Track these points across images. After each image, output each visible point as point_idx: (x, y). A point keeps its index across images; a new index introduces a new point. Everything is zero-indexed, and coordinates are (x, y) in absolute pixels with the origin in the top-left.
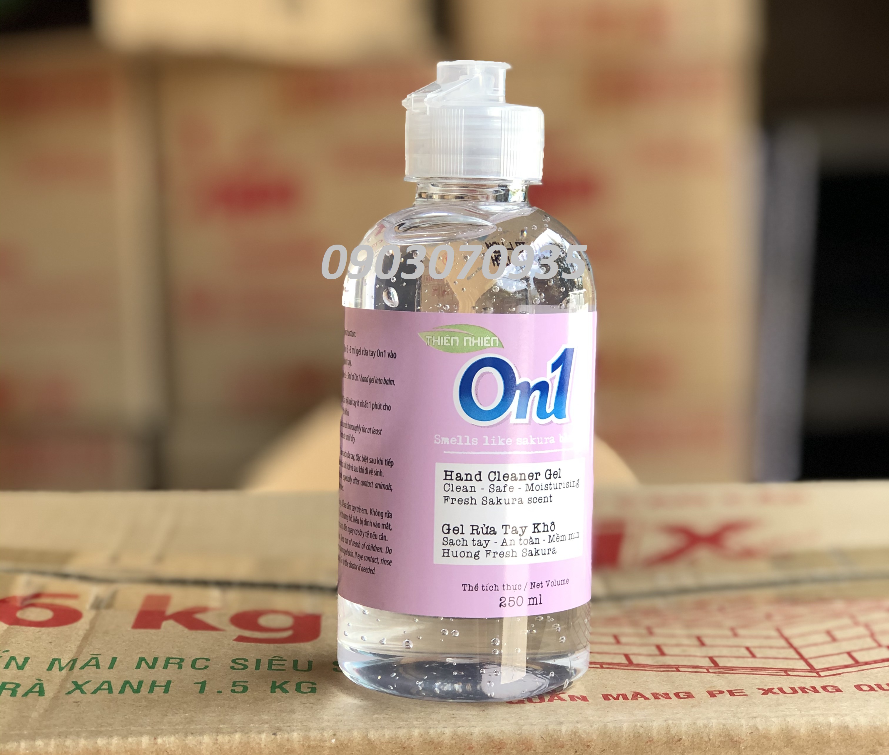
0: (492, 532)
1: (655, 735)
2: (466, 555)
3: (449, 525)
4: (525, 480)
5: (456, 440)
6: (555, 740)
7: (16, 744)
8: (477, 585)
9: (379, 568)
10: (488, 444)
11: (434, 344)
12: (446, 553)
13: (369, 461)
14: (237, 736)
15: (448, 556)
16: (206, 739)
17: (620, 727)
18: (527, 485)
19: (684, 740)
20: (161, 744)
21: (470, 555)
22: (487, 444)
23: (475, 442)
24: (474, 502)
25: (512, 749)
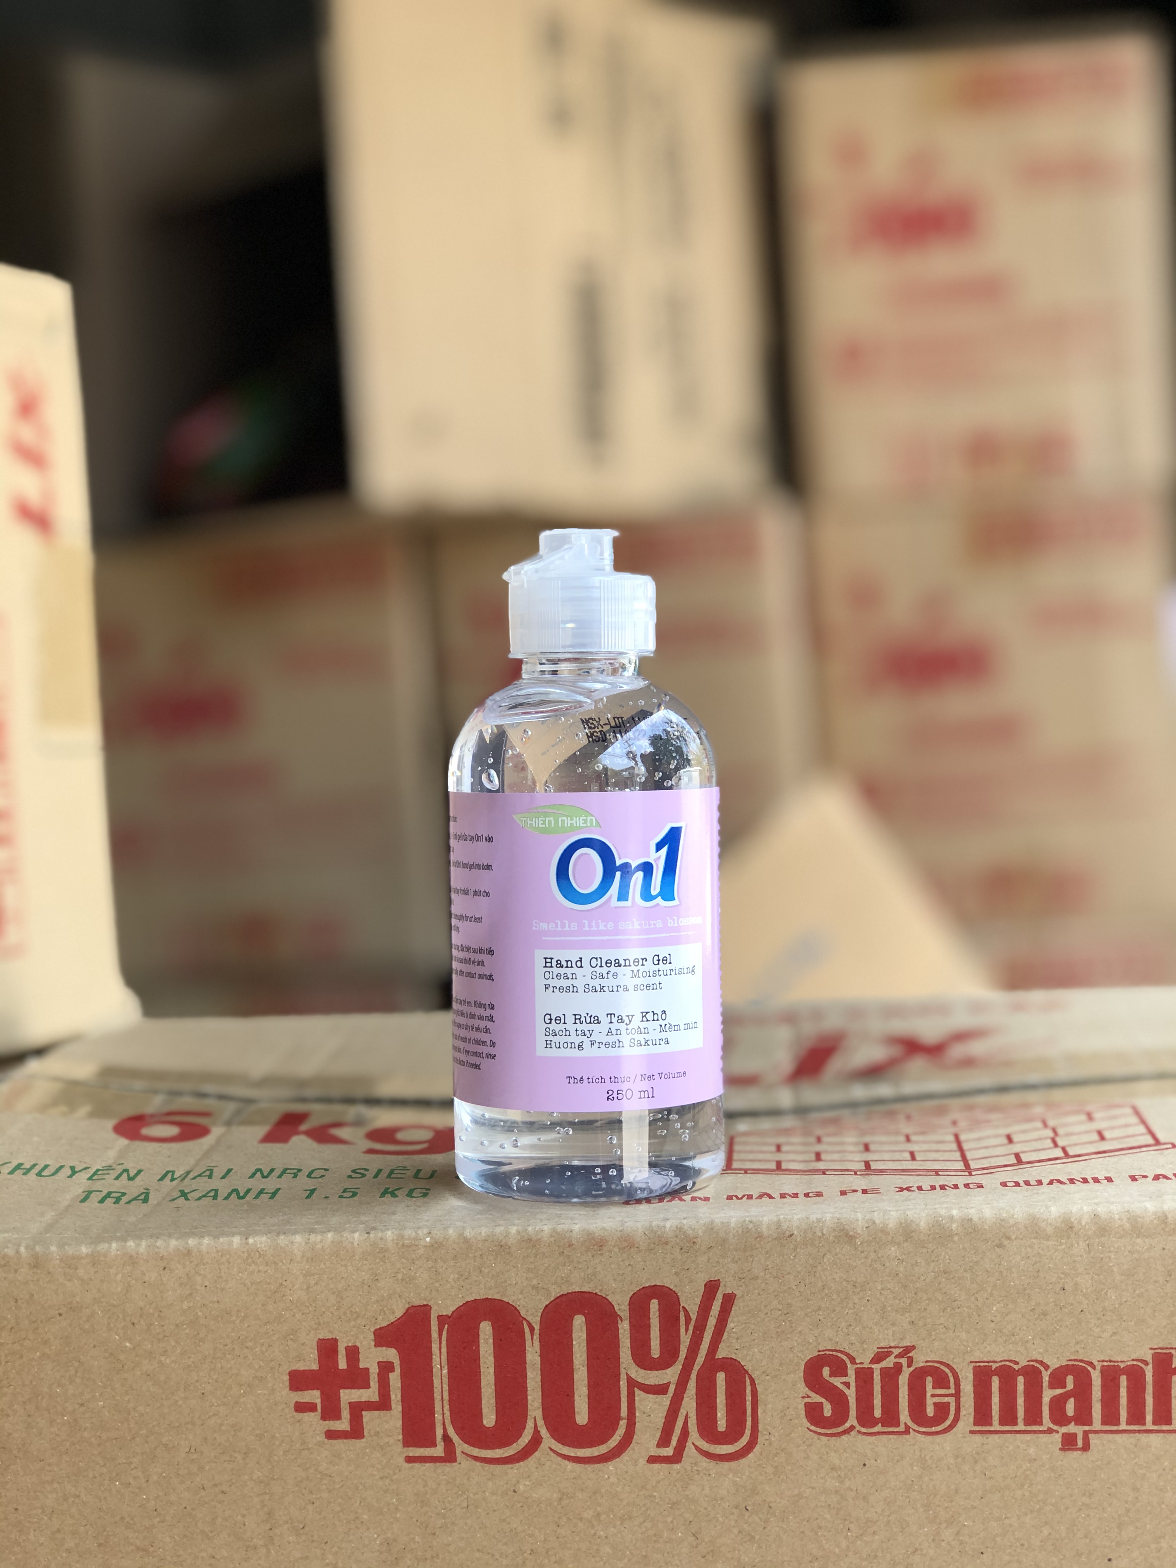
0: (596, 1022)
1: (764, 1230)
2: (569, 1046)
3: (550, 1015)
4: (630, 966)
5: (554, 926)
6: (659, 1236)
7: (107, 1245)
8: (582, 1078)
9: (485, 1063)
10: (588, 929)
11: (529, 826)
12: (548, 1045)
13: (472, 951)
14: (330, 1235)
15: (551, 1047)
16: (298, 1238)
17: (728, 1222)
18: (633, 971)
19: (796, 1236)
20: (252, 1244)
21: (573, 1046)
22: (586, 928)
23: (574, 926)
24: (575, 989)
25: (614, 1246)
